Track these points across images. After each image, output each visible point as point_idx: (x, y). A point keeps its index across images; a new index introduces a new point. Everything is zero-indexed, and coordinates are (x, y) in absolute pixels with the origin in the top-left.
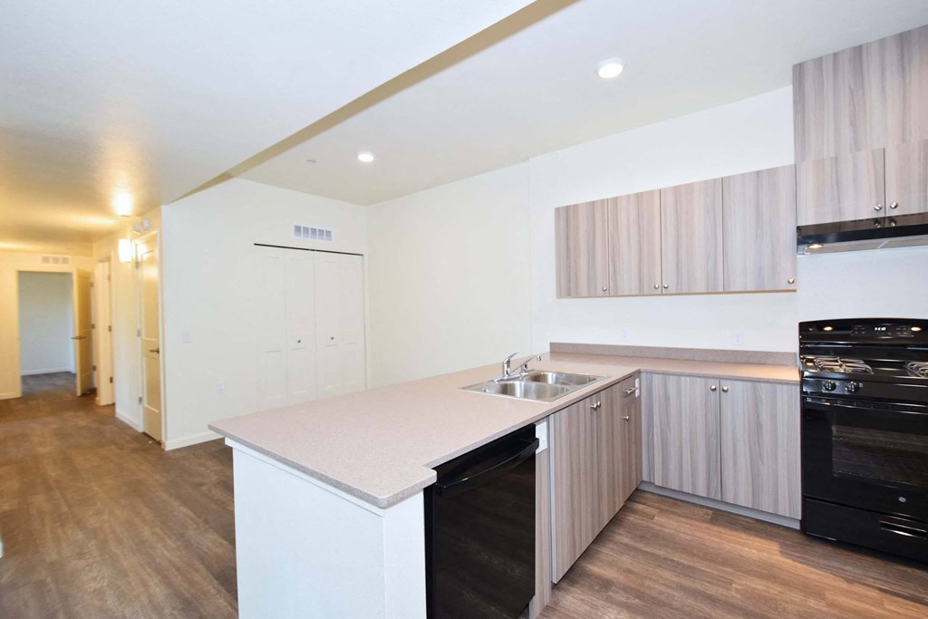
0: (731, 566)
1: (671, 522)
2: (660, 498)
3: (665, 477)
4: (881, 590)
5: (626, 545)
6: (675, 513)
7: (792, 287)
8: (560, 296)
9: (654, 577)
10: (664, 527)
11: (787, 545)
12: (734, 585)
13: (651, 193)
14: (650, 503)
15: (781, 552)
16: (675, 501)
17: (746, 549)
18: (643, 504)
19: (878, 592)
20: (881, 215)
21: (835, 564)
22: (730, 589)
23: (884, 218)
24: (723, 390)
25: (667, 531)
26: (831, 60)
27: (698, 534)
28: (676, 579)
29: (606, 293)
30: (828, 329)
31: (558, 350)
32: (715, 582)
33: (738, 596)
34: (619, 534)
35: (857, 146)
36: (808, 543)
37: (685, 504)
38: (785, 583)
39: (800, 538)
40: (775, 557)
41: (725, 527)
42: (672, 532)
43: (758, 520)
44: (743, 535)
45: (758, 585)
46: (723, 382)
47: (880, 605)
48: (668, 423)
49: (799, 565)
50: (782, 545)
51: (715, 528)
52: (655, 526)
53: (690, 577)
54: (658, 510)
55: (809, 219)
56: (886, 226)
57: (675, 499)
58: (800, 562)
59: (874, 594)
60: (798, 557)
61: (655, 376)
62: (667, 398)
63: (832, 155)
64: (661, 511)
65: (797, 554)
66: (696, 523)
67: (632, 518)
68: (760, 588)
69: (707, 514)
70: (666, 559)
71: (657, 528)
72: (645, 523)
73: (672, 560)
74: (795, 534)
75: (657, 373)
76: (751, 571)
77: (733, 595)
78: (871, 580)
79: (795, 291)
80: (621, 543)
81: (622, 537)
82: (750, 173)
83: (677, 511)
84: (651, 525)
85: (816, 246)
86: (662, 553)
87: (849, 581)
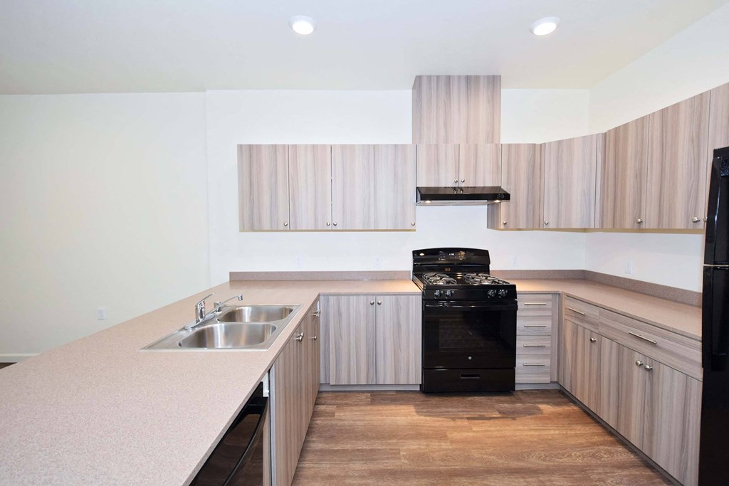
0: (394, 436)
1: (347, 413)
2: (334, 394)
3: (338, 376)
4: (468, 418)
5: (321, 451)
6: (347, 405)
7: (413, 228)
8: (243, 229)
9: (351, 474)
10: (344, 420)
11: (417, 405)
12: (401, 453)
13: (324, 146)
14: (329, 401)
15: (417, 412)
16: (345, 394)
17: (398, 418)
18: (323, 404)
19: (466, 420)
20: (457, 185)
21: (444, 409)
22: (400, 458)
23: (458, 187)
24: (378, 303)
25: (346, 423)
26: (435, 79)
27: (368, 418)
28: (365, 467)
29: (288, 228)
30: (422, 254)
31: (238, 279)
32: (390, 456)
33: (406, 462)
34: (314, 442)
35: (446, 141)
36: (426, 399)
37: (352, 394)
38: (427, 437)
39: (422, 397)
40: (415, 418)
41: (381, 404)
42: (351, 422)
43: (397, 391)
44: (393, 407)
45: (413, 446)
46: (378, 297)
47: (470, 430)
48: (340, 335)
49: (428, 418)
50: (416, 406)
51: (375, 408)
52: (337, 422)
53: (373, 460)
54: (335, 406)
55: (423, 184)
56: (459, 193)
57: (344, 391)
58: (429, 416)
59: (466, 423)
60: (425, 412)
61: (331, 298)
62: (340, 314)
63: (435, 143)
64: (339, 406)
65: (425, 410)
66: (363, 408)
67: (319, 421)
68: (415, 447)
69: (367, 397)
70: (353, 450)
71: (341, 423)
72: (330, 423)
73: (358, 450)
74: (418, 395)
75: (333, 295)
76: (406, 436)
77: (403, 463)
78: (462, 414)
79: (415, 230)
80: (316, 451)
81: (317, 445)
82: (391, 145)
83: (348, 402)
84: (334, 422)
85: (428, 202)
86: (349, 447)
87: (454, 419)
